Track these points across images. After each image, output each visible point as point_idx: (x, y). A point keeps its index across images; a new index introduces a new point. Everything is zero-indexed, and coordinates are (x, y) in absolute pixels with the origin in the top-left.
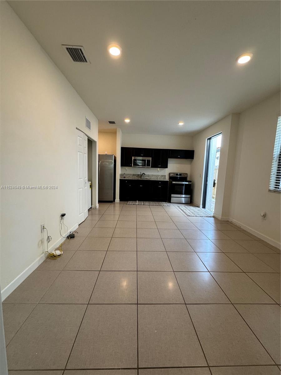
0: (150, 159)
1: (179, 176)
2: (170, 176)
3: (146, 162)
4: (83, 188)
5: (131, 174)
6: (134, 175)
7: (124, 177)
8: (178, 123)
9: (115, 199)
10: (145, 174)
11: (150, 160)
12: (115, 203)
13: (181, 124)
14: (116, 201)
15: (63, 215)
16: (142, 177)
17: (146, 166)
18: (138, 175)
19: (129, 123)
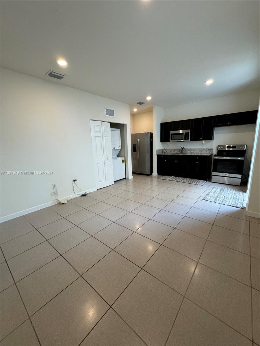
0: (189, 131)
1: (231, 149)
2: (218, 149)
3: (184, 136)
4: (103, 163)
5: (172, 149)
6: (175, 150)
7: (165, 153)
8: (205, 82)
9: (153, 173)
10: (184, 149)
11: (189, 133)
12: (152, 177)
13: (209, 82)
14: (153, 175)
15: (75, 181)
16: (184, 152)
17: (184, 139)
18: (180, 150)
19: (152, 99)
